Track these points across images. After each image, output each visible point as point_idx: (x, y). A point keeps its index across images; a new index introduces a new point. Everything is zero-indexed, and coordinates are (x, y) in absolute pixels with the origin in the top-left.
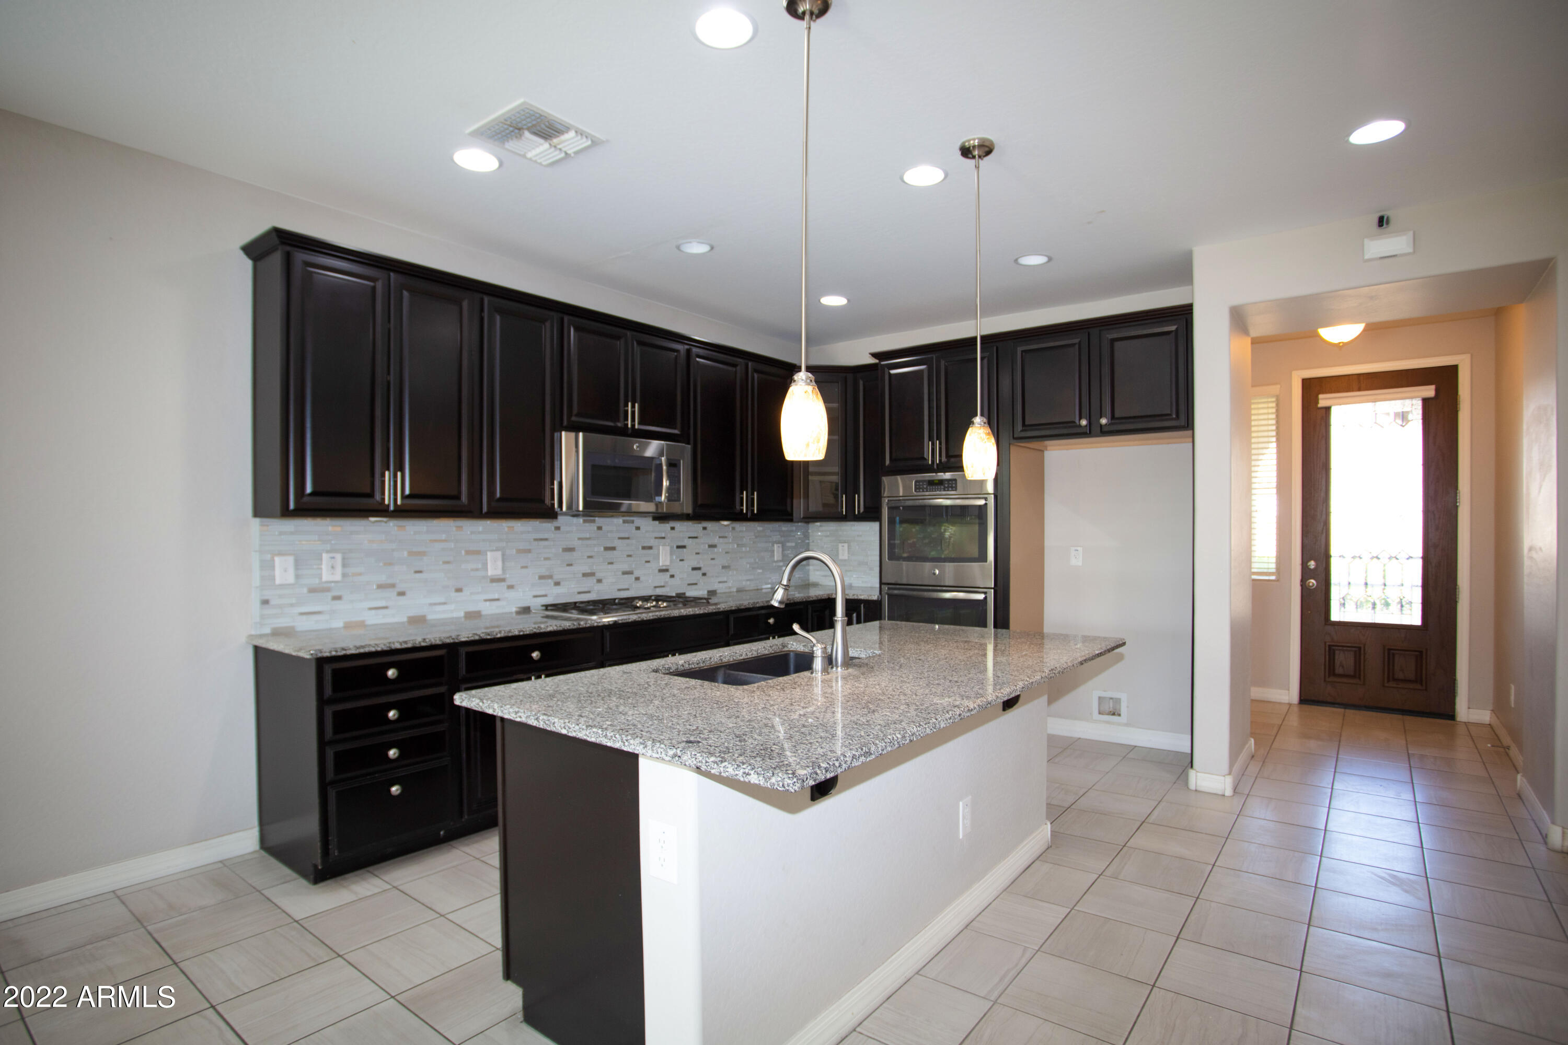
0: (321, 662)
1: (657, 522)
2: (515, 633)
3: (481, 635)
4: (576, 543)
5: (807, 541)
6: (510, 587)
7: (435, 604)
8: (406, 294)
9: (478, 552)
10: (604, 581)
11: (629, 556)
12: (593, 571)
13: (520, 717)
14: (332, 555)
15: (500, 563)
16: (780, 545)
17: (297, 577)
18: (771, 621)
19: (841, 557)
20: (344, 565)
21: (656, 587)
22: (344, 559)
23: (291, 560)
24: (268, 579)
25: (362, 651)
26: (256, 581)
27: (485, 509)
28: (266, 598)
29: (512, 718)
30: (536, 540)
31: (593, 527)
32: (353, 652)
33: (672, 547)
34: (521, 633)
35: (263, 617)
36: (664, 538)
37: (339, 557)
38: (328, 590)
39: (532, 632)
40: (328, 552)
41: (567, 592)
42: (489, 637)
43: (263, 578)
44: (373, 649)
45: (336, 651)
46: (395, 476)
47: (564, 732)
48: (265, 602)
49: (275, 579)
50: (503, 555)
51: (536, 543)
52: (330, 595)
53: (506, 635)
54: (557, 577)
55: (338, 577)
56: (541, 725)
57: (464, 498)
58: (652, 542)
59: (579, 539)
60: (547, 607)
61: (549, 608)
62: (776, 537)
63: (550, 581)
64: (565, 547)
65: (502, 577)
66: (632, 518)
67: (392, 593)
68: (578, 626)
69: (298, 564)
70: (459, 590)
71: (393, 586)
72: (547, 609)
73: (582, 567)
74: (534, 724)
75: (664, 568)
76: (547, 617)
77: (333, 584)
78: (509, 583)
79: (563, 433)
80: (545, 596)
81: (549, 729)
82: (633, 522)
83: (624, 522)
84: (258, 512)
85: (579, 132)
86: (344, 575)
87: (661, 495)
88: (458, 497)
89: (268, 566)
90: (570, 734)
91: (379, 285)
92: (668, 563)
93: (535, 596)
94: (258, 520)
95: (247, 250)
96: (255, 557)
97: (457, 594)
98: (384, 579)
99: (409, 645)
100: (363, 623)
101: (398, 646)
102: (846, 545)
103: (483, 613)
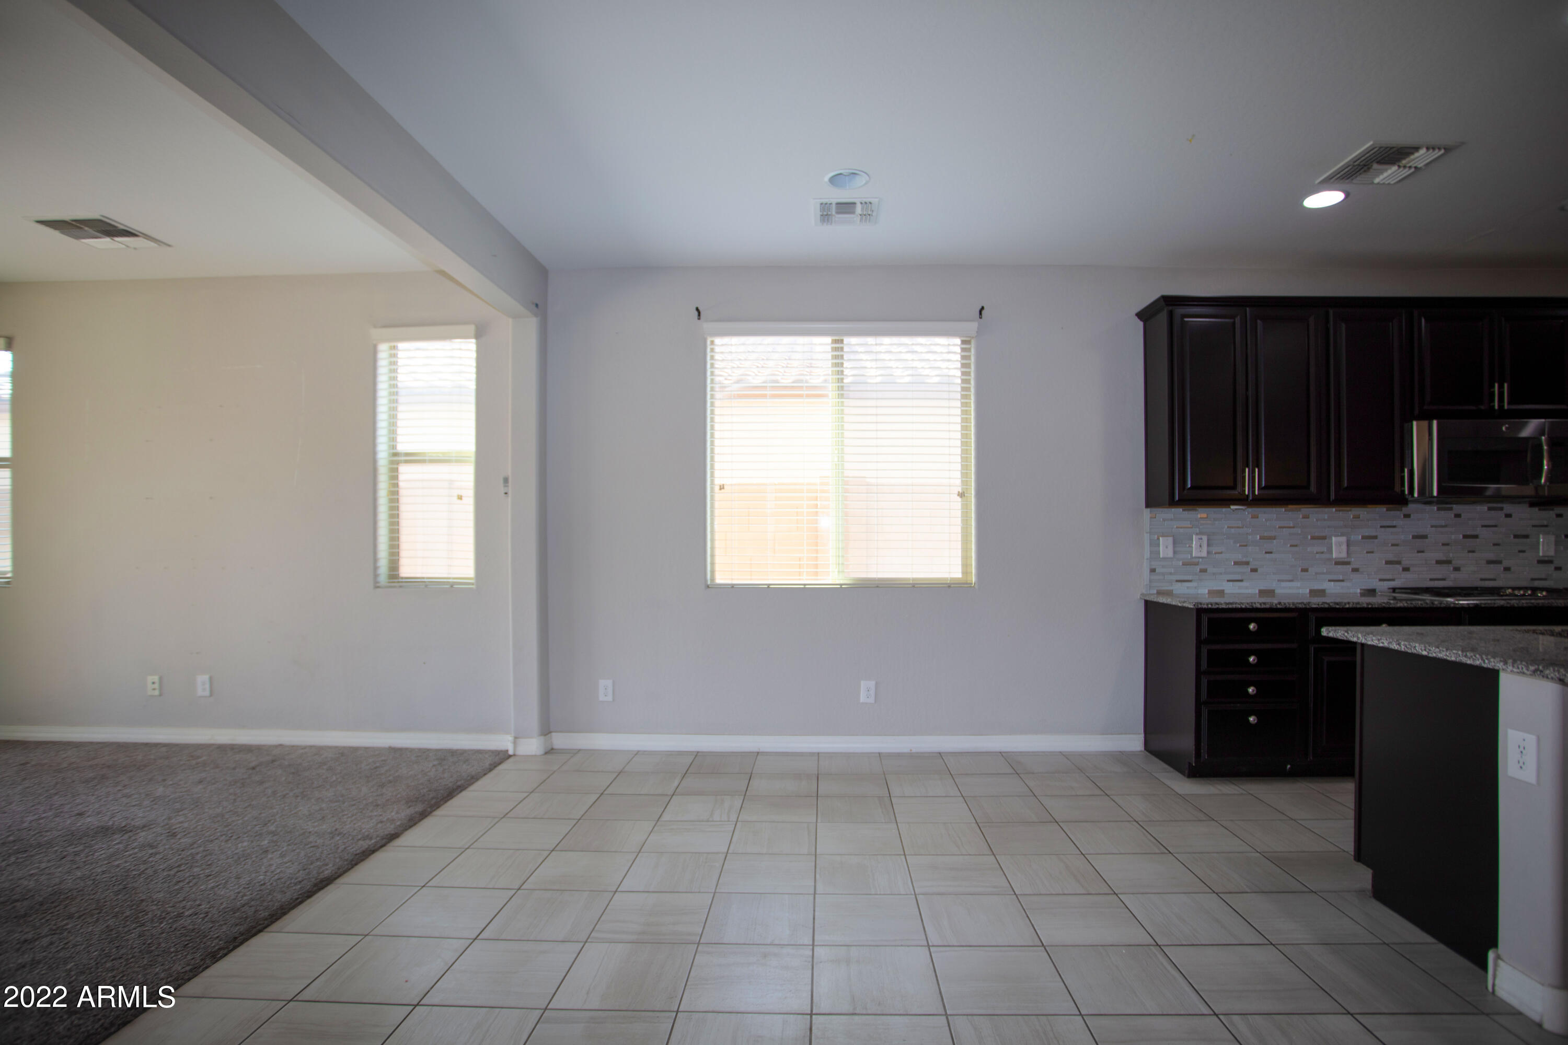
0: (1200, 611)
2: (1363, 605)
3: (1331, 604)
4: (1427, 531)
6: (1356, 570)
7: (1283, 581)
8: (1259, 322)
9: (1324, 538)
10: (1462, 569)
11: (1496, 545)
12: (1449, 559)
13: (1383, 643)
14: (1199, 537)
15: (1344, 547)
17: (1175, 552)
20: (1208, 545)
21: (1534, 578)
22: (1208, 540)
23: (1170, 539)
24: (1155, 554)
25: (1230, 606)
26: (1147, 555)
27: (1332, 497)
28: (1154, 567)
29: (1375, 644)
30: (1382, 527)
31: (1451, 514)
32: (1224, 606)
33: (1556, 536)
34: (1370, 606)
35: (1150, 581)
36: (1546, 525)
37: (1205, 538)
38: (1197, 564)
39: (1380, 606)
40: (1197, 534)
42: (1337, 606)
43: (1151, 552)
44: (1239, 606)
45: (1212, 605)
46: (1253, 472)
47: (1424, 653)
48: (1153, 571)
49: (1159, 554)
50: (1348, 540)
51: (1383, 529)
52: (1198, 568)
53: (1354, 606)
54: (1405, 562)
55: (1204, 554)
56: (1403, 648)
57: (1313, 488)
58: (1528, 530)
59: (1432, 527)
60: (1394, 590)
61: (1397, 591)
63: (1398, 566)
64: (1416, 534)
65: (1346, 560)
66: (1500, 504)
67: (1247, 569)
68: (1432, 606)
69: (1175, 543)
70: (1305, 570)
71: (1247, 563)
72: (1393, 592)
73: (1436, 554)
74: (1396, 648)
75: (1546, 559)
77: (1201, 560)
78: (1354, 566)
79: (1415, 423)
80: (1393, 580)
81: (1409, 651)
82: (1501, 509)
83: (1490, 509)
84: (1151, 502)
86: (1208, 553)
87: (1540, 477)
88: (1308, 486)
89: (1155, 544)
90: (1430, 655)
91: (1238, 320)
92: (1551, 554)
93: (1380, 580)
94: (1149, 510)
95: (1140, 315)
96: (1147, 537)
97: (1304, 573)
98: (1239, 557)
99: (1268, 606)
100: (1223, 591)
101: (1258, 606)
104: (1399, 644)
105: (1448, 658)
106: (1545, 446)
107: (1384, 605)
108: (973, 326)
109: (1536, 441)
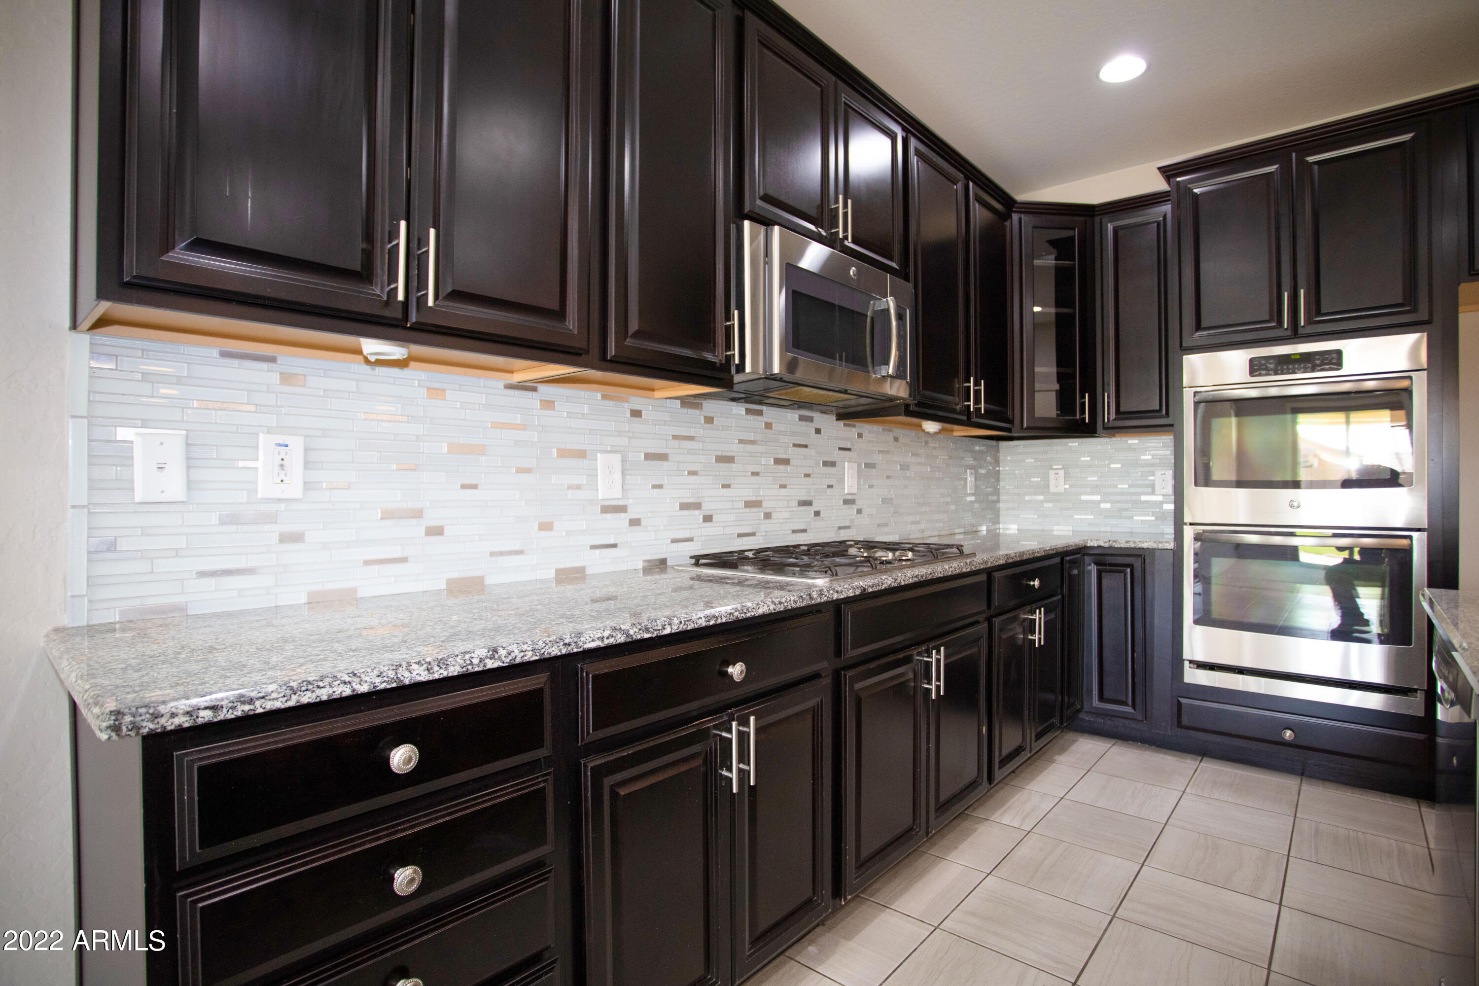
1: (841, 423)
3: (631, 632)
4: (733, 449)
5: (997, 469)
6: (635, 522)
7: (502, 554)
9: (581, 454)
10: (773, 516)
11: (807, 475)
12: (759, 499)
14: (280, 438)
15: (618, 476)
16: (973, 471)
17: (190, 485)
20: (307, 464)
21: (840, 528)
22: (307, 449)
23: (175, 440)
24: (111, 489)
26: (80, 493)
27: (611, 351)
28: (108, 534)
30: (675, 437)
31: (758, 422)
33: (859, 466)
35: (94, 583)
36: (849, 449)
37: (297, 444)
38: (271, 519)
39: (731, 619)
40: (270, 431)
41: (723, 534)
42: (647, 636)
43: (95, 484)
48: (104, 546)
49: (133, 489)
50: (623, 461)
51: (676, 442)
52: (273, 530)
54: (707, 508)
55: (294, 489)
57: (572, 323)
58: (836, 455)
59: (741, 441)
60: (697, 560)
61: (702, 561)
62: (970, 461)
63: (697, 512)
64: (719, 453)
65: (620, 503)
66: (810, 413)
67: (417, 529)
69: (192, 452)
70: (546, 526)
71: (418, 514)
72: (697, 564)
73: (744, 491)
75: (850, 497)
76: (699, 578)
77: (281, 506)
78: (632, 514)
79: (747, 226)
80: (690, 540)
82: (811, 419)
83: (800, 419)
86: (307, 486)
87: (887, 363)
88: (560, 314)
92: (855, 491)
93: (674, 541)
97: (543, 534)
98: (395, 499)
99: (454, 670)
100: (351, 593)
101: (421, 675)
102: (1062, 472)
103: (588, 571)
106: (892, 311)
107: (736, 614)
109: (880, 305)
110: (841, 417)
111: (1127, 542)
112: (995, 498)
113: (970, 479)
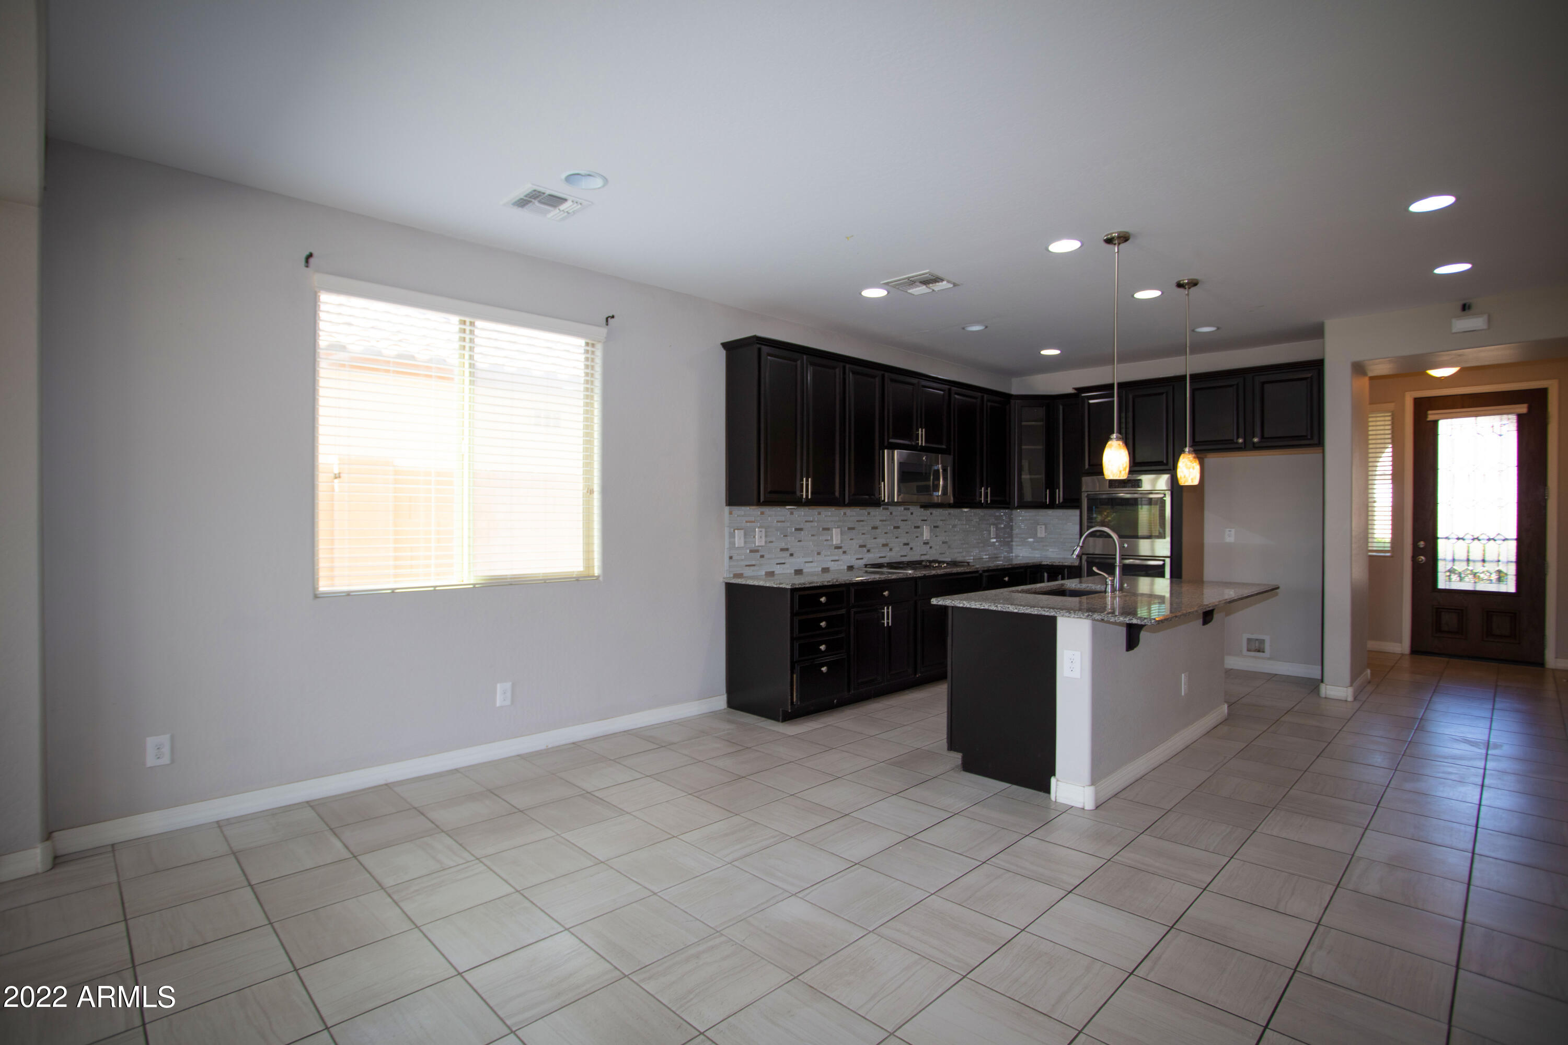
0: (794, 590)
1: (922, 509)
4: (878, 523)
5: (1011, 524)
6: (844, 552)
7: (807, 562)
10: (893, 550)
11: (907, 533)
12: (888, 543)
13: (984, 606)
14: (760, 529)
15: (839, 536)
16: (995, 526)
17: (745, 542)
18: (1006, 579)
19: (1039, 535)
20: (766, 536)
21: (921, 555)
22: (766, 532)
23: (742, 532)
24: (732, 544)
25: (811, 585)
26: (727, 545)
27: (847, 501)
28: (731, 555)
29: (977, 607)
30: (857, 521)
32: (808, 586)
33: (931, 527)
35: (730, 566)
36: (926, 520)
37: (763, 530)
38: (758, 551)
40: (759, 528)
41: (874, 557)
43: (730, 543)
44: (816, 585)
46: (808, 481)
47: (1016, 611)
48: (731, 558)
49: (735, 544)
50: (841, 531)
51: (858, 523)
52: (758, 555)
54: (869, 547)
55: (763, 544)
56: (999, 609)
57: (837, 494)
58: (919, 524)
59: (880, 521)
60: (866, 566)
61: (868, 566)
62: (992, 520)
63: (864, 548)
64: (873, 526)
65: (840, 545)
66: (908, 507)
67: (787, 555)
69: (745, 535)
70: (819, 554)
71: (787, 549)
72: (866, 567)
73: (881, 541)
74: (994, 609)
75: (926, 541)
76: (866, 572)
77: (760, 548)
78: (843, 549)
79: (886, 451)
80: (863, 558)
81: (1005, 610)
82: (909, 509)
83: (905, 509)
84: (729, 501)
85: (948, 282)
86: (765, 542)
87: (939, 491)
88: (834, 494)
89: (732, 536)
90: (1020, 612)
91: (799, 362)
92: (928, 538)
93: (857, 559)
94: (728, 507)
95: (727, 346)
96: (727, 530)
97: (818, 556)
98: (783, 546)
100: (773, 572)
102: (1043, 527)
103: (831, 569)
104: (997, 606)
105: (1033, 613)
106: (941, 471)
107: (884, 579)
108: (603, 331)
109: (936, 468)
110: (922, 507)
111: (1059, 562)
112: (1009, 540)
113: (993, 529)
